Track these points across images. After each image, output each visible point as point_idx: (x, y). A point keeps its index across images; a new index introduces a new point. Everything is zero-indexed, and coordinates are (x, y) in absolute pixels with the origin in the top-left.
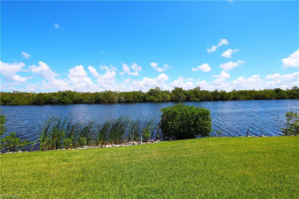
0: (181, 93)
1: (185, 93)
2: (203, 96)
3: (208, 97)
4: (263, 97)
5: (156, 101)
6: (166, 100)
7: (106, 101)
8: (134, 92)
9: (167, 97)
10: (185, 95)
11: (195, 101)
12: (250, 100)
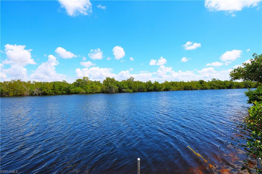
0: (112, 83)
1: (117, 83)
2: (136, 87)
3: (142, 89)
4: (190, 87)
5: (83, 93)
6: (95, 92)
9: (97, 89)
10: (118, 86)
11: (128, 92)
12: (180, 90)
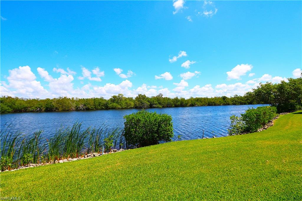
0: (145, 100)
1: (148, 100)
2: (165, 103)
3: (170, 104)
4: (214, 103)
5: (119, 108)
6: (129, 107)
7: (60, 109)
8: (95, 99)
9: (130, 104)
10: (149, 102)
11: (158, 107)
12: (204, 106)
